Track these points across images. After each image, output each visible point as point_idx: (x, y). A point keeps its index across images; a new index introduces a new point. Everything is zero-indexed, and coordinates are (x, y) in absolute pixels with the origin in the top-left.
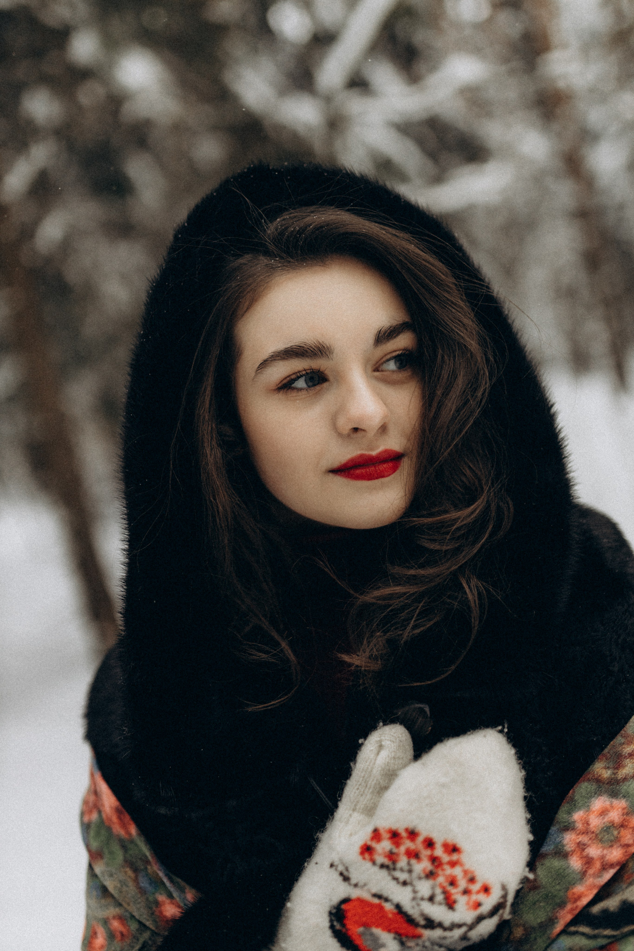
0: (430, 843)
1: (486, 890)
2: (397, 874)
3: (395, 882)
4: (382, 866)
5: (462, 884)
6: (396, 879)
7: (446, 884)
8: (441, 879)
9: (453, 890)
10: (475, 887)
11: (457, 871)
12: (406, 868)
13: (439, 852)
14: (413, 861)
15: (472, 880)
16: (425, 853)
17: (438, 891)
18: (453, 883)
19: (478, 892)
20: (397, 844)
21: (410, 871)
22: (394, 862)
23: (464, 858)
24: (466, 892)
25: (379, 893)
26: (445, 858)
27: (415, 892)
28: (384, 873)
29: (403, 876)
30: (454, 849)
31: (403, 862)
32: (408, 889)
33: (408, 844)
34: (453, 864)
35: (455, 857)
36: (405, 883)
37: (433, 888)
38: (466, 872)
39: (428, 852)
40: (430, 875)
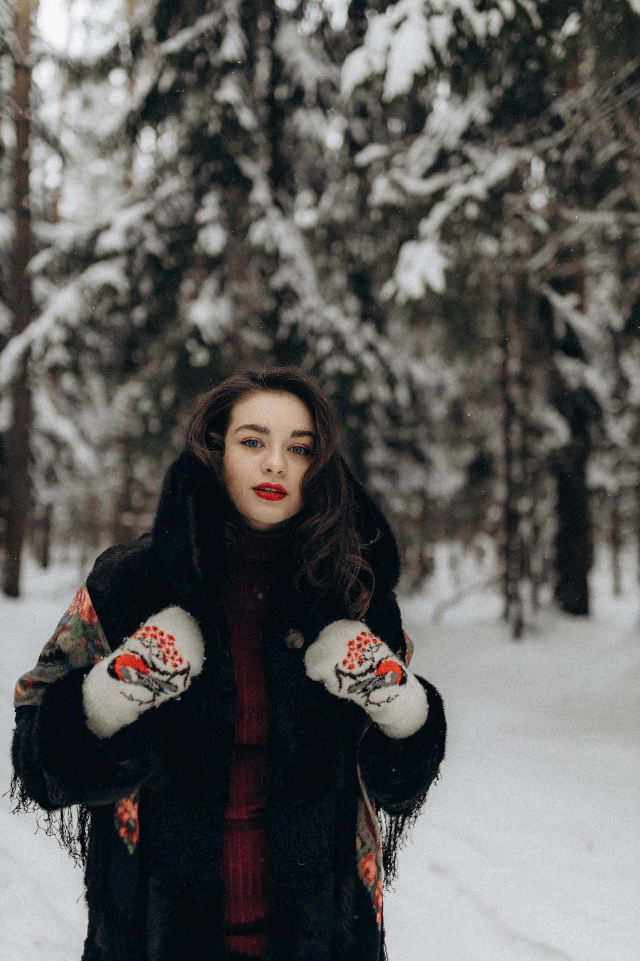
0: (162, 634)
1: (181, 660)
2: (145, 642)
3: (143, 645)
4: (139, 639)
5: (172, 653)
6: (143, 644)
7: (165, 652)
8: (163, 649)
9: (167, 655)
10: (177, 657)
11: (171, 648)
12: (149, 641)
13: (165, 637)
14: (153, 639)
15: (176, 653)
16: (159, 637)
17: (161, 654)
18: (168, 652)
19: (177, 660)
20: (148, 631)
21: (151, 642)
22: (144, 638)
23: (175, 643)
24: (172, 658)
25: (134, 651)
26: (167, 641)
27: (151, 651)
28: (139, 641)
29: (147, 644)
30: (171, 638)
31: (148, 638)
32: (148, 650)
33: (152, 632)
34: (170, 644)
35: (171, 641)
36: (147, 647)
37: (159, 651)
38: (174, 649)
39: (161, 637)
40: (160, 646)
